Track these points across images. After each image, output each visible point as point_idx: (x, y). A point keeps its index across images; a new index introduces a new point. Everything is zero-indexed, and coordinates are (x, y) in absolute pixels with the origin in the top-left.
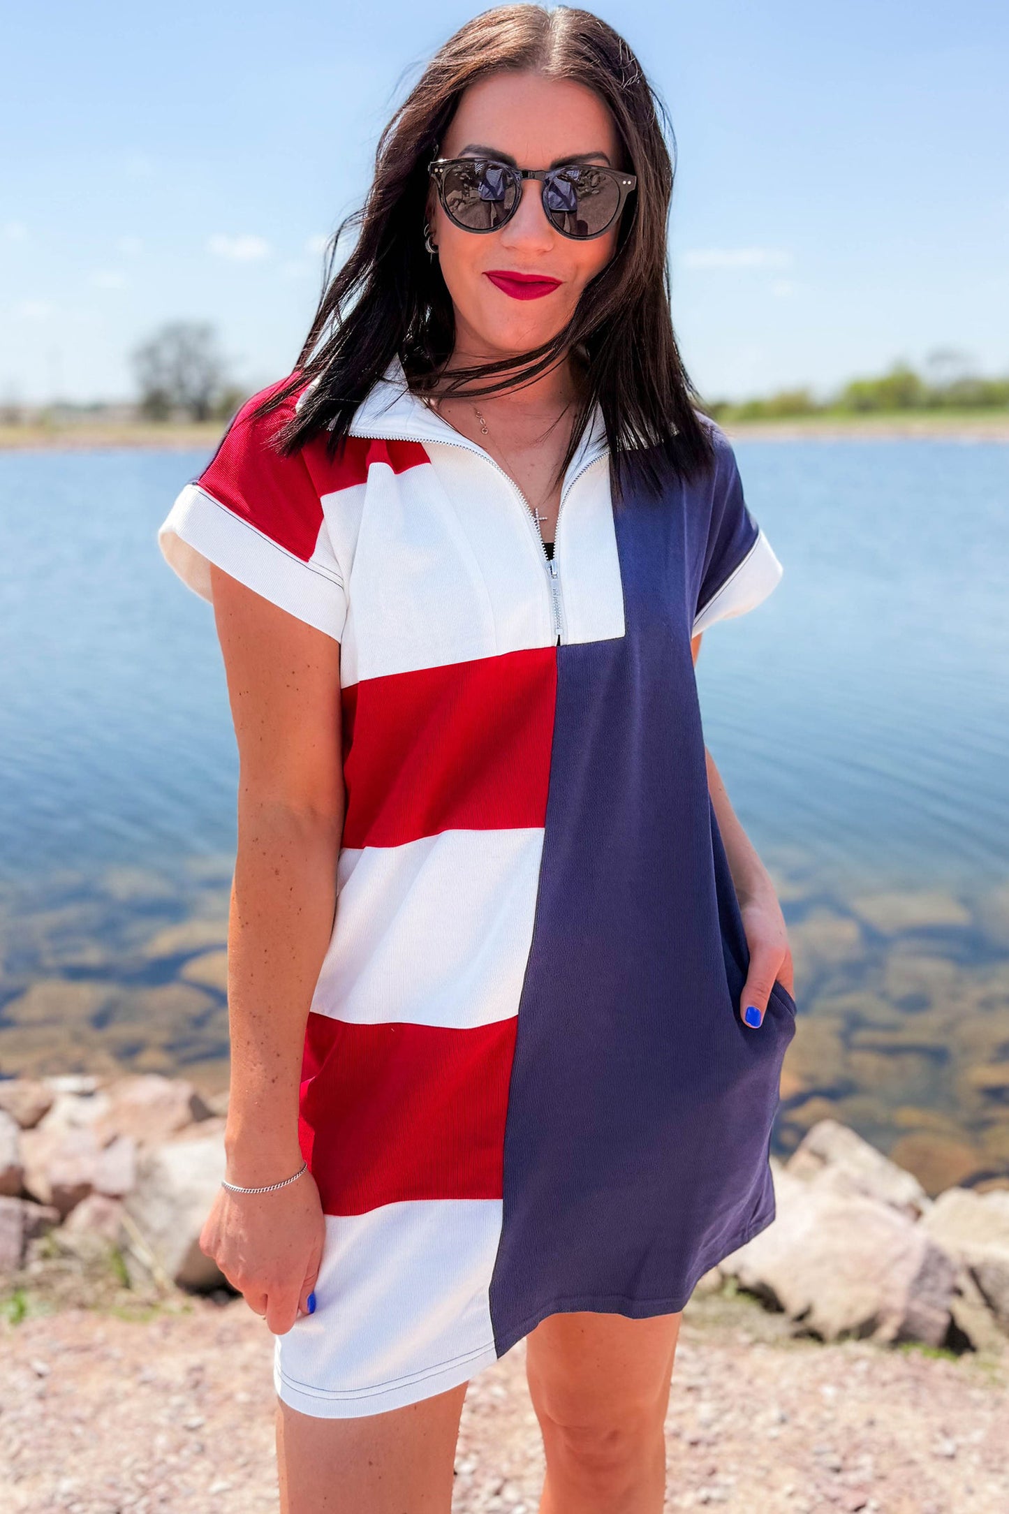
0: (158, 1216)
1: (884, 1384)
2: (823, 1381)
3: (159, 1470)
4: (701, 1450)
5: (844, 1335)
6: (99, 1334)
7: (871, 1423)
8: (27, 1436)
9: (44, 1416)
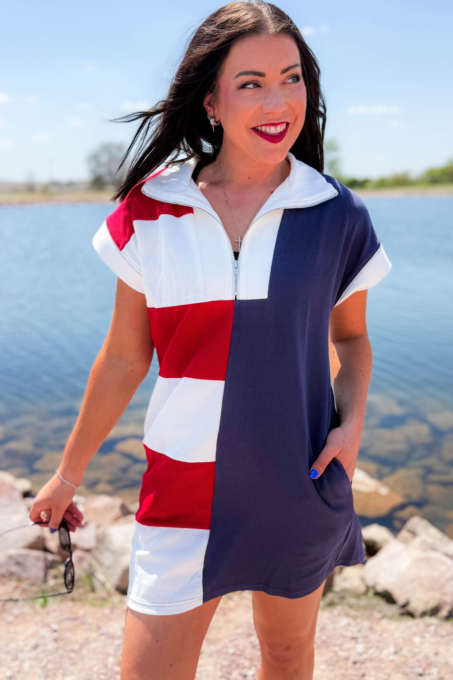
0: (107, 559)
1: (443, 637)
2: (414, 634)
3: (110, 673)
4: (358, 666)
5: (424, 614)
6: (81, 612)
7: (437, 654)
8: (50, 658)
9: (57, 649)
